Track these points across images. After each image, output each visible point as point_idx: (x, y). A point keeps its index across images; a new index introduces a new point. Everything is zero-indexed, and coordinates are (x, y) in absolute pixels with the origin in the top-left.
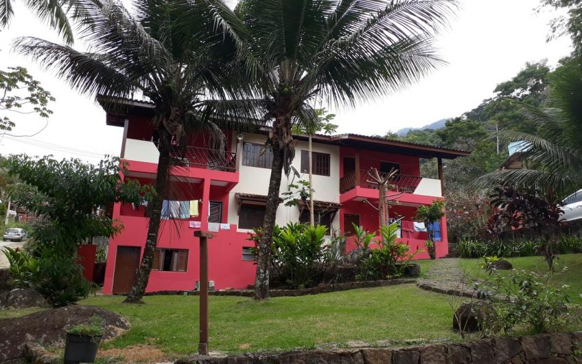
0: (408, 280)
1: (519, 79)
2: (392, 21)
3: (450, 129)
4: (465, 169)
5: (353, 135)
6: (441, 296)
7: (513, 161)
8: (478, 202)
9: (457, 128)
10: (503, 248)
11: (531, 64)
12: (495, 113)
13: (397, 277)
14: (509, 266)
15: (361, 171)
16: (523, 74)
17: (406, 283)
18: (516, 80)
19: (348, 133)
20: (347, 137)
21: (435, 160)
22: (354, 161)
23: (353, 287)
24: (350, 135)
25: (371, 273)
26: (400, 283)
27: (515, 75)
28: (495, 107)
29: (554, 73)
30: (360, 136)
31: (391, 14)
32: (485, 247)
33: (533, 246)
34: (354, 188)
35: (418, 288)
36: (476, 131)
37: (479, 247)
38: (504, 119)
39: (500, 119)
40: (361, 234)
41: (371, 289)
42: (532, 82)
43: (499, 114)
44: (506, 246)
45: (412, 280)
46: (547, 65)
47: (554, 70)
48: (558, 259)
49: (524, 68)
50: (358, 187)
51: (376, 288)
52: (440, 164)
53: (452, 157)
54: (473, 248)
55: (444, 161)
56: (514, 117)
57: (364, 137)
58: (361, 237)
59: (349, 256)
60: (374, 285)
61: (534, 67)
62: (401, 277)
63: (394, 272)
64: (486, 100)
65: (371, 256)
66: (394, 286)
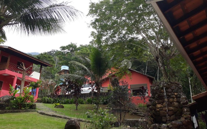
0: (33, 110)
1: (68, 47)
2: (58, 10)
3: (42, 56)
4: (45, 71)
5: (10, 47)
6: (49, 117)
7: (62, 72)
8: (48, 83)
9: (44, 56)
10: (59, 101)
11: (72, 43)
12: (58, 55)
13: (27, 109)
14: (63, 107)
15: (10, 63)
16: (69, 45)
17: (32, 111)
18: (67, 46)
19: (8, 46)
20: (7, 48)
21: (40, 65)
22: (7, 58)
23: (6, 112)
24: (9, 47)
25: (14, 107)
26: (29, 111)
27: (67, 45)
28: (59, 53)
29: (78, 48)
30: (13, 49)
31: (59, 7)
32: (52, 100)
33: (69, 100)
34: (5, 69)
35: (38, 114)
36: (51, 59)
37: (50, 99)
38: (61, 58)
39: (60, 57)
40: (12, 89)
41: (15, 113)
42: (71, 49)
43: (60, 56)
44: (60, 100)
45: (34, 110)
46: (76, 45)
47: (78, 47)
48: (80, 105)
49: (70, 44)
50: (7, 70)
51: (18, 113)
52: (41, 67)
53: (46, 66)
54: (48, 100)
55: (43, 67)
56: (64, 58)
57: (15, 50)
58: (12, 91)
59: (2, 98)
60: (17, 112)
61: (73, 44)
62: (29, 109)
63: (25, 106)
64: (53, 50)
65: (15, 99)
66: (27, 113)
